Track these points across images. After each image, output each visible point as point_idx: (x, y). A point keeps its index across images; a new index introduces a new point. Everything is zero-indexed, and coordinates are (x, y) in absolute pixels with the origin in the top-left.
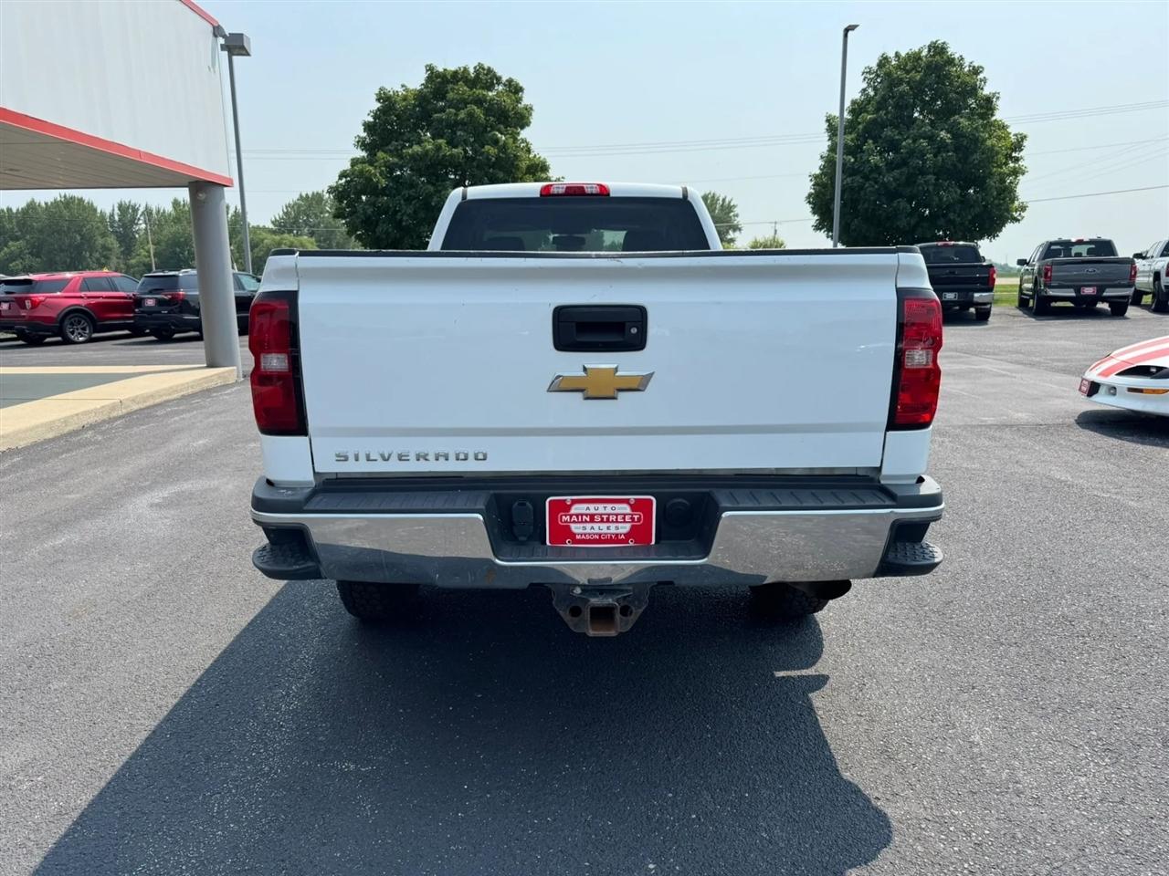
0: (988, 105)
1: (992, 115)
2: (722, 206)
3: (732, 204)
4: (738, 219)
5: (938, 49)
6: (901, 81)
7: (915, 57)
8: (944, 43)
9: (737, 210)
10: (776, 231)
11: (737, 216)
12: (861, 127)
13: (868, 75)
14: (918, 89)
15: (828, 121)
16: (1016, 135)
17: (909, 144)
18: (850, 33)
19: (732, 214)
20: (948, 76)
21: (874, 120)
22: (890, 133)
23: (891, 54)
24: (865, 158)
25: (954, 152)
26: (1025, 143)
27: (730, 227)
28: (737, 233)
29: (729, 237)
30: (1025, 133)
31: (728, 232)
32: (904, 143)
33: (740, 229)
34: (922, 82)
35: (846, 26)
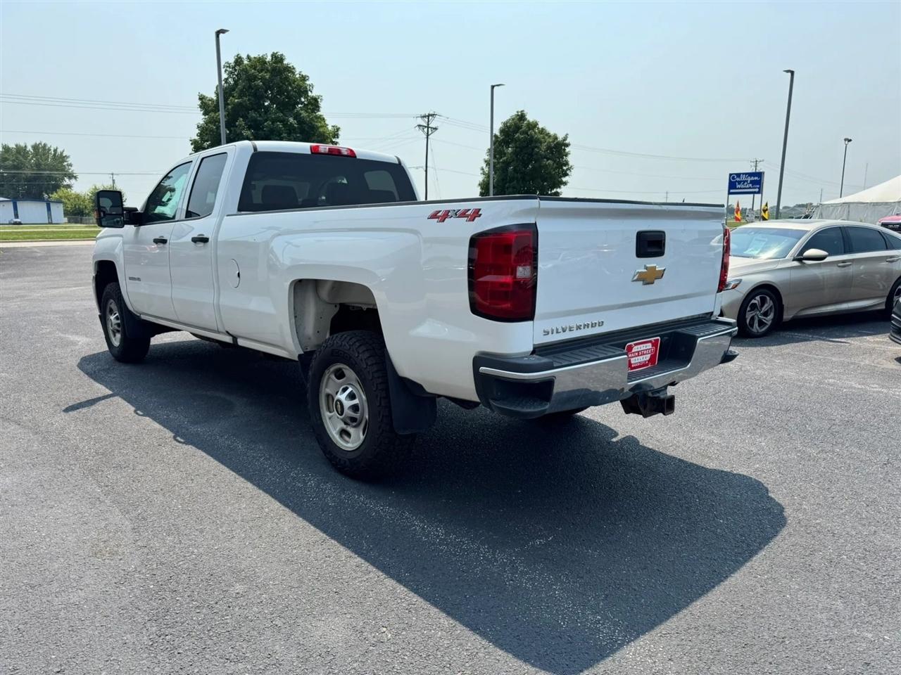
0: (314, 104)
1: (318, 111)
2: (55, 155)
3: (64, 155)
4: (72, 168)
5: (278, 59)
6: (255, 78)
7: (261, 61)
8: (282, 55)
9: (70, 161)
10: (114, 181)
11: (71, 165)
12: (230, 107)
13: (228, 69)
14: (268, 85)
15: (200, 99)
16: (333, 126)
17: (270, 125)
18: (221, 35)
19: (65, 163)
20: (287, 78)
21: (240, 104)
22: (254, 115)
23: (244, 56)
24: (238, 131)
25: (300, 133)
26: (340, 133)
27: (65, 175)
28: (73, 181)
29: (65, 183)
30: (339, 126)
31: (63, 179)
32: (266, 124)
33: (76, 178)
34: (271, 80)
35: (218, 29)
